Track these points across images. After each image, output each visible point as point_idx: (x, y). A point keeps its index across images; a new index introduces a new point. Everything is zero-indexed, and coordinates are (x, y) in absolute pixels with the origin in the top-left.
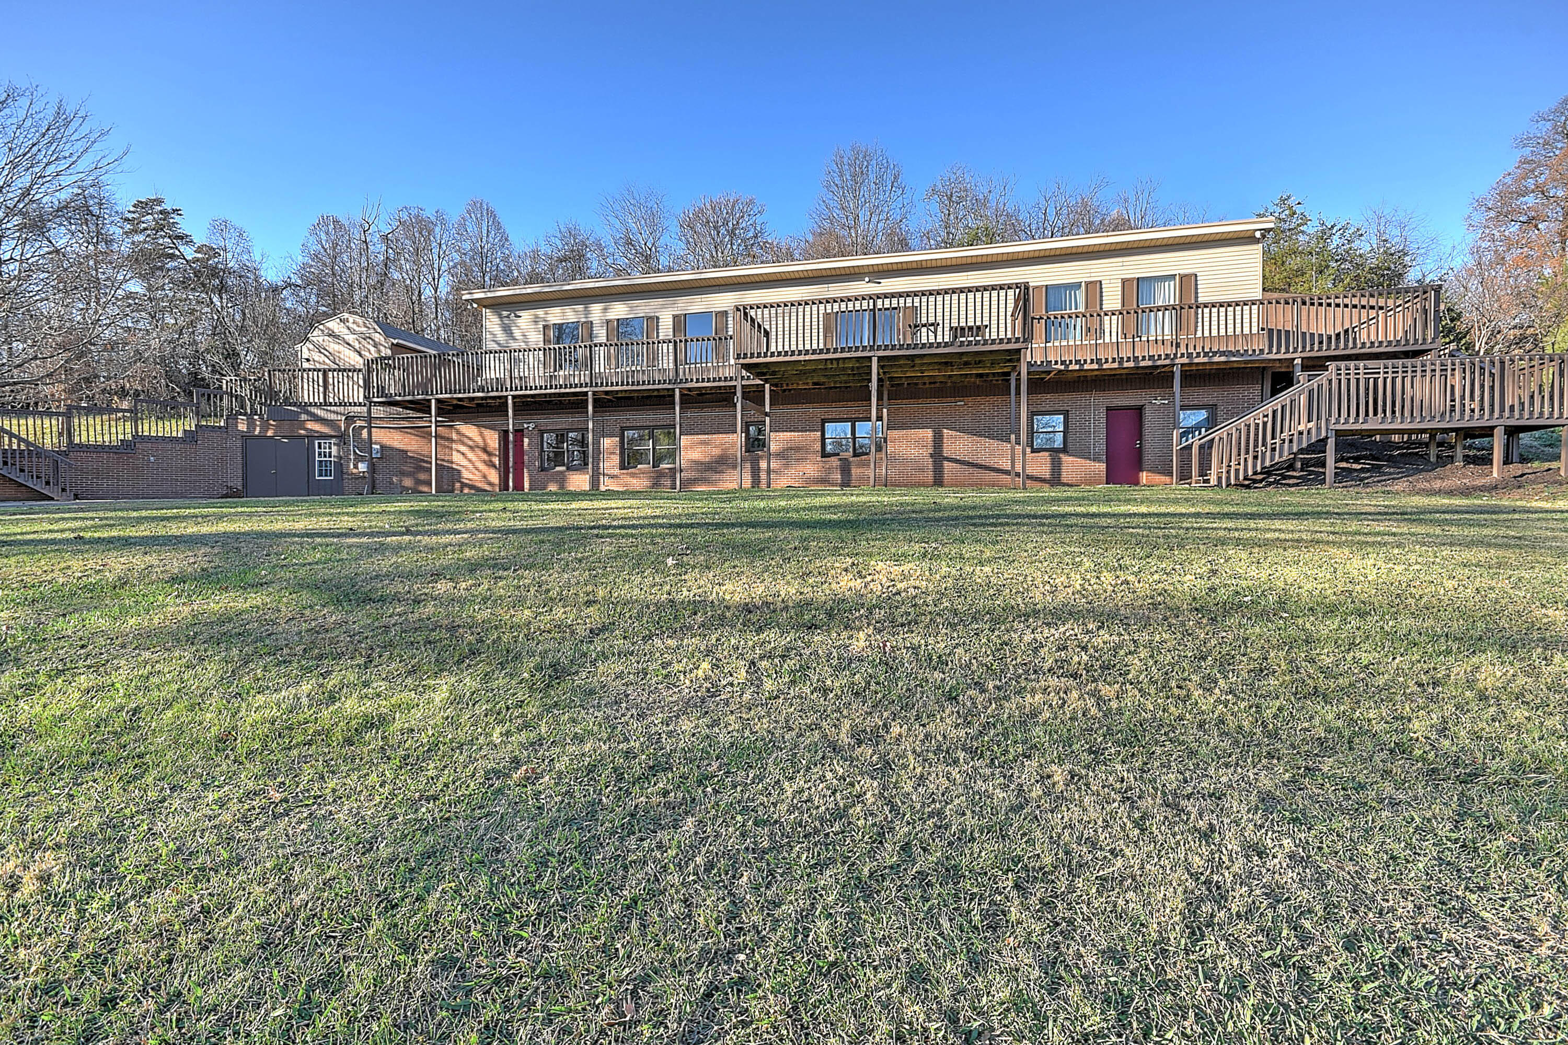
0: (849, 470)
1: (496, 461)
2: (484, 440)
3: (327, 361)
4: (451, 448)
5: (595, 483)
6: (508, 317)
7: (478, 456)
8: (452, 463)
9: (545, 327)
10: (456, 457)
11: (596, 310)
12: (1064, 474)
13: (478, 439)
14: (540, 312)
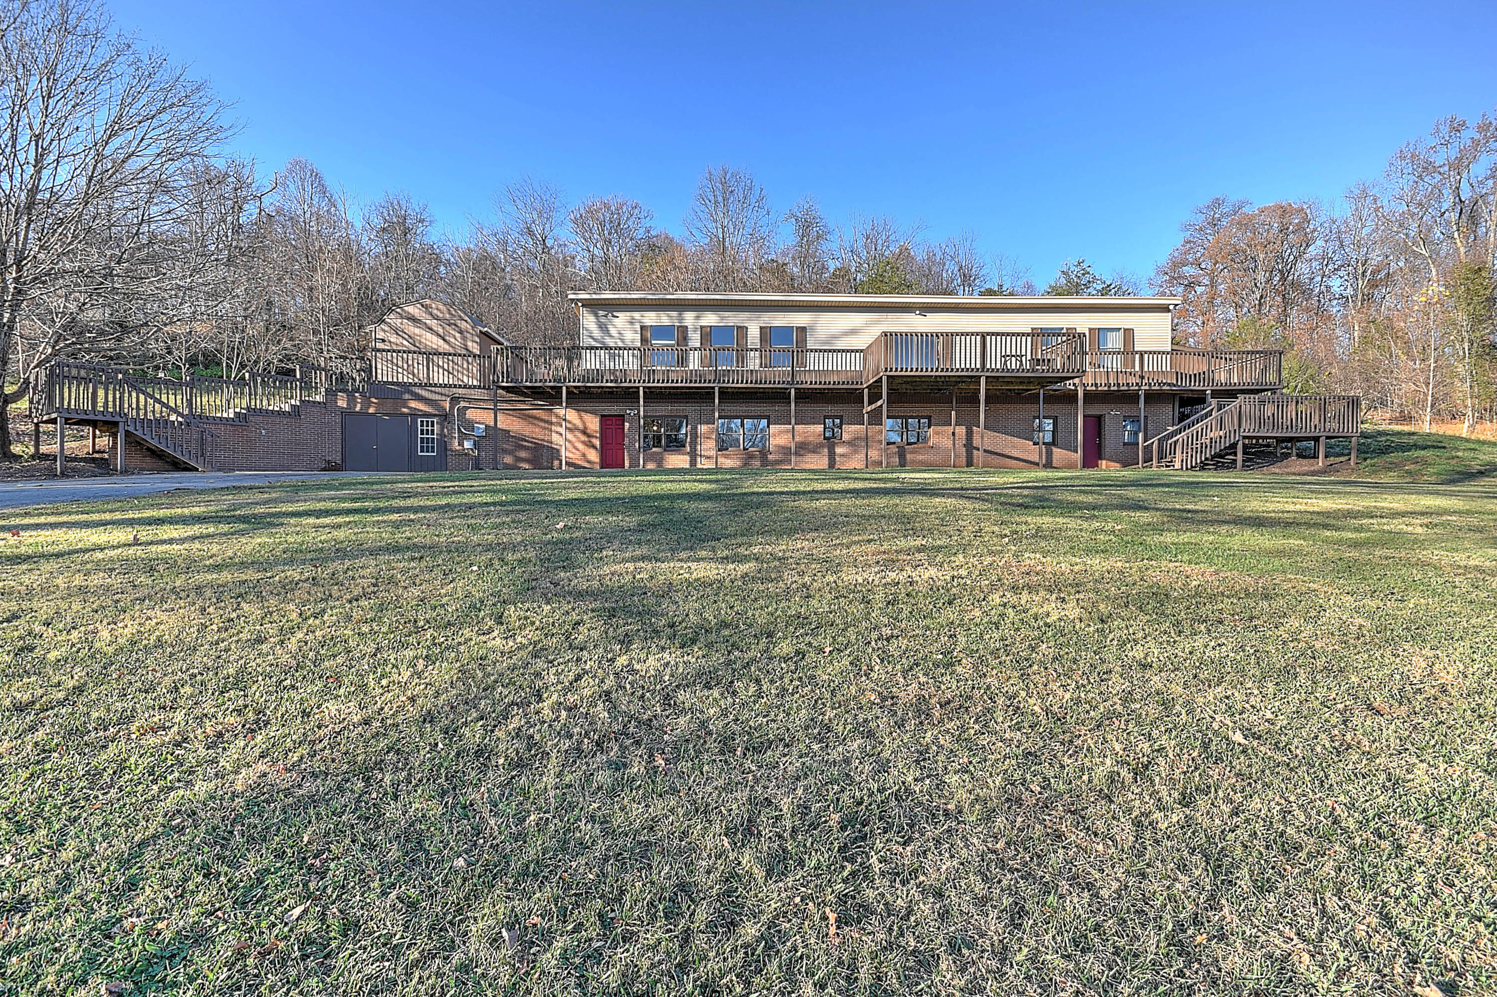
0: (905, 456)
1: (597, 443)
2: (584, 423)
3: (405, 343)
4: (551, 431)
5: (693, 462)
6: (606, 316)
7: (578, 438)
8: (551, 443)
9: (642, 328)
10: (555, 438)
11: (689, 318)
12: (1054, 461)
13: (578, 422)
14: (637, 315)
